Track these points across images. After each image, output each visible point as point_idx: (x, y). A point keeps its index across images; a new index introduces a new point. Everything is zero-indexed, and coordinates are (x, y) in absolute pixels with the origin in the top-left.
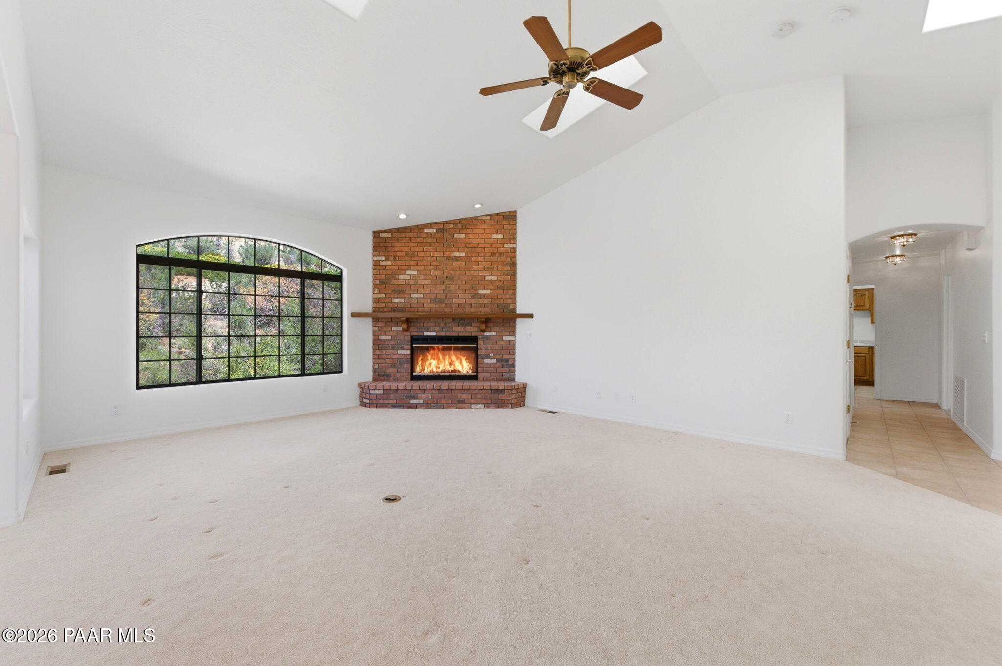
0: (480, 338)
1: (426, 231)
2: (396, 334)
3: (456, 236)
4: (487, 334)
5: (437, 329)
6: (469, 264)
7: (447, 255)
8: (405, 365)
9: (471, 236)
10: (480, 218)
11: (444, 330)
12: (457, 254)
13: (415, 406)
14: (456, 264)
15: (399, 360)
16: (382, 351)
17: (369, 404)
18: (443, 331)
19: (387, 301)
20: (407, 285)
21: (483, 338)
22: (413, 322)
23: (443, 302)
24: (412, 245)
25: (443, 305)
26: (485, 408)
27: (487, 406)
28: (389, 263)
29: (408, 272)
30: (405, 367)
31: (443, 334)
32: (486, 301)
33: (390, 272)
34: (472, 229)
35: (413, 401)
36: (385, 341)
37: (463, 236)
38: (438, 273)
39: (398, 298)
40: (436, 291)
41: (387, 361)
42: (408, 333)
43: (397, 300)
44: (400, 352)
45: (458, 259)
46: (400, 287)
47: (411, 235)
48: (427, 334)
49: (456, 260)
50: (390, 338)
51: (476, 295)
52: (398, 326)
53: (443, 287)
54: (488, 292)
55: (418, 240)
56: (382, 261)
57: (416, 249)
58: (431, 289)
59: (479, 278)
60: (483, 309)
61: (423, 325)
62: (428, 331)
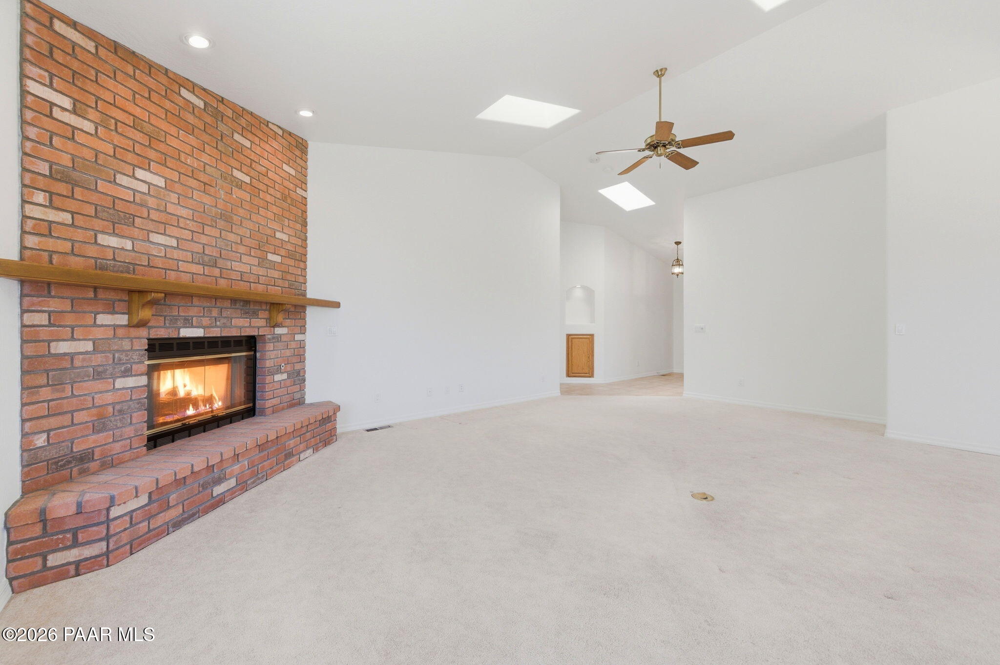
0: (269, 339)
1: (184, 92)
2: (110, 333)
3: (238, 137)
4: (278, 331)
5: (206, 321)
6: (255, 200)
7: (223, 168)
8: (135, 415)
9: (258, 150)
10: (270, 125)
11: (218, 323)
12: (237, 175)
13: (220, 502)
14: (235, 192)
15: (118, 407)
17: (107, 554)
18: (216, 326)
19: (79, 235)
20: (137, 204)
21: (273, 338)
23: (215, 265)
24: (152, 107)
25: (217, 272)
26: (314, 453)
28: (88, 126)
29: (140, 173)
30: (134, 421)
31: (215, 332)
32: (276, 275)
33: (89, 155)
34: (260, 139)
35: (218, 490)
36: (72, 356)
37: (248, 144)
39: (114, 234)
40: (204, 239)
41: (80, 417)
42: (143, 333)
43: (113, 241)
44: (120, 383)
45: (239, 185)
46: (120, 206)
48: (186, 333)
50: (89, 346)
51: (263, 261)
52: (113, 312)
53: (215, 232)
54: (279, 259)
55: (168, 104)
56: (64, 109)
58: (192, 232)
59: (269, 232)
61: (177, 314)
62: (188, 327)
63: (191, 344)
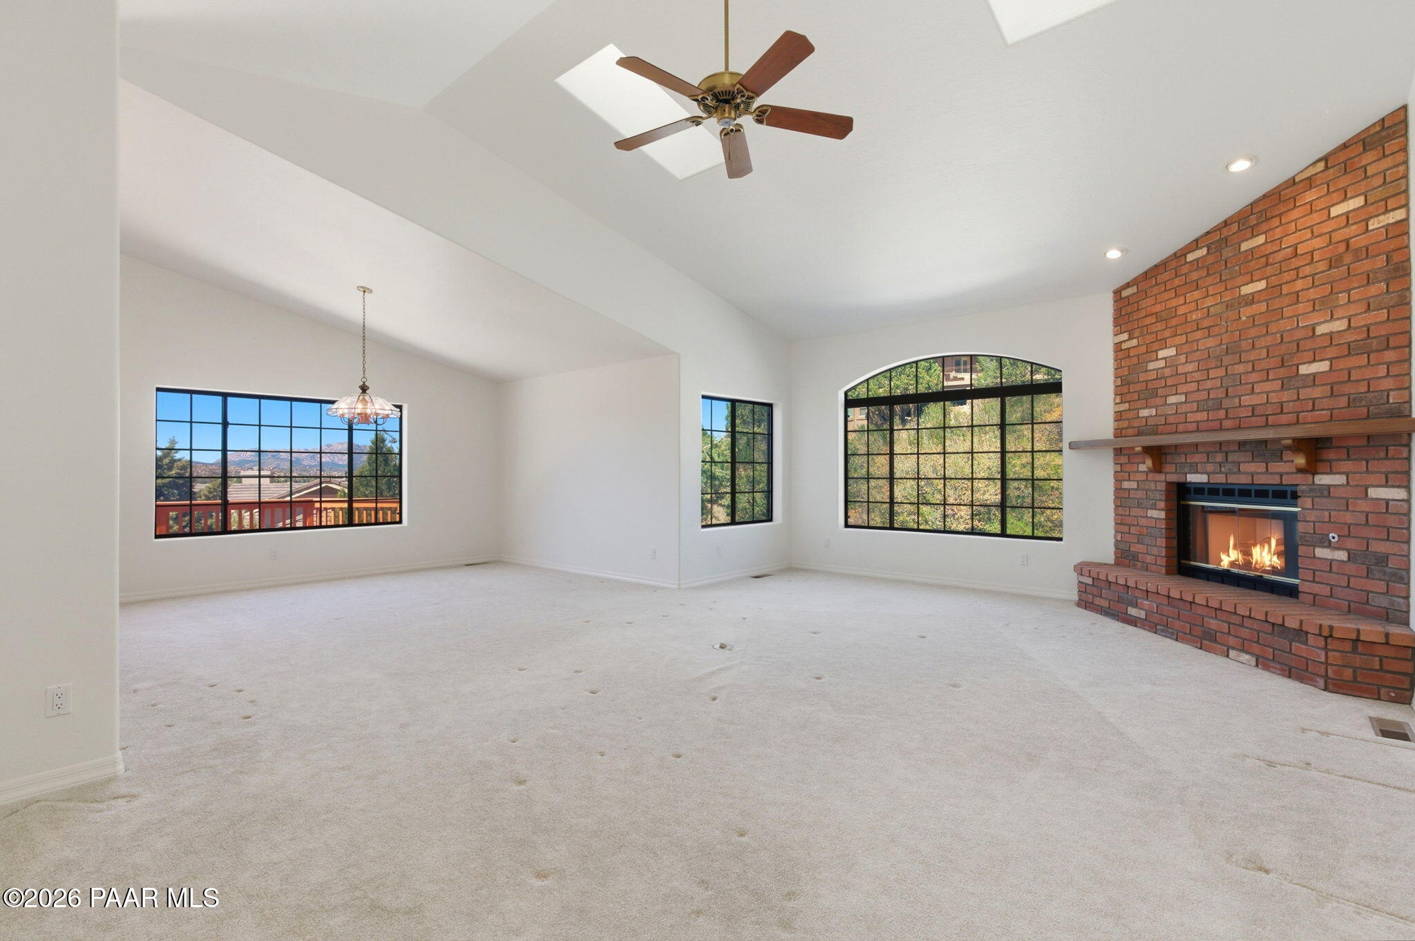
0: (1303, 491)
1: (1190, 257)
2: (1144, 477)
3: (1245, 246)
4: (1323, 480)
5: (1211, 467)
6: (1276, 304)
7: (1227, 297)
8: (1159, 538)
9: (1278, 233)
10: (1297, 180)
11: (1223, 469)
12: (1247, 290)
13: (1133, 621)
14: (1246, 312)
15: (1150, 529)
16: (1126, 511)
18: (1221, 472)
19: (1131, 415)
20: (1160, 379)
21: (1311, 490)
22: (1169, 454)
23: (1221, 406)
24: (1165, 296)
25: (1222, 414)
26: (1257, 665)
27: (1262, 663)
28: (1134, 342)
29: (1161, 354)
30: (1158, 544)
31: (1219, 479)
32: (1317, 392)
33: (1136, 361)
34: (1280, 215)
35: (1132, 611)
36: (1129, 491)
37: (1261, 239)
38: (1211, 342)
39: (1146, 407)
40: (1209, 384)
41: (1133, 530)
42: (1162, 477)
43: (1144, 413)
44: (1150, 513)
45: (1251, 300)
46: (1150, 386)
47: (1166, 276)
48: (1192, 478)
49: (1246, 305)
50: (1135, 486)
51: (1291, 380)
53: (1221, 372)
54: (1323, 366)
55: (1177, 282)
56: (1125, 341)
57: (1174, 303)
58: (1198, 382)
59: (1299, 334)
60: (1310, 414)
61: (1184, 461)
62: (1194, 473)
63: (1206, 491)
